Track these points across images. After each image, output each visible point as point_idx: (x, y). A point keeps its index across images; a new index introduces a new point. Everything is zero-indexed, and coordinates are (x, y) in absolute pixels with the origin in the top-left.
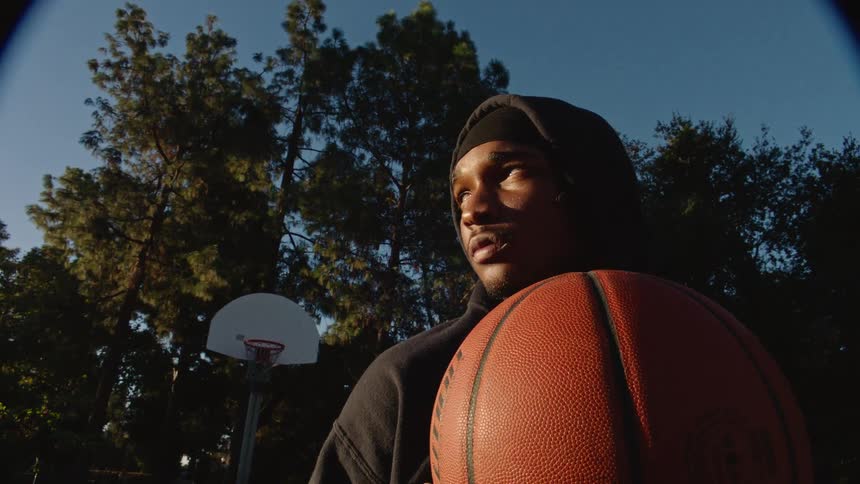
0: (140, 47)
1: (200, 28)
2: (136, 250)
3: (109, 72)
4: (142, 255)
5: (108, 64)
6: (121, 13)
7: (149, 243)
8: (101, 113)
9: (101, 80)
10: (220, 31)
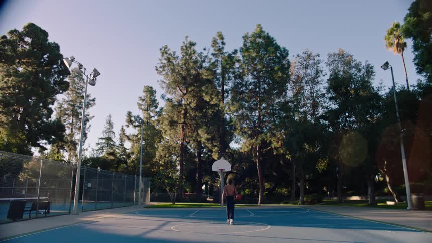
0: (169, 60)
1: (184, 42)
2: (181, 126)
3: (161, 69)
4: (183, 127)
5: (161, 67)
6: (161, 49)
7: (184, 123)
8: (162, 83)
9: (160, 73)
10: (191, 41)
